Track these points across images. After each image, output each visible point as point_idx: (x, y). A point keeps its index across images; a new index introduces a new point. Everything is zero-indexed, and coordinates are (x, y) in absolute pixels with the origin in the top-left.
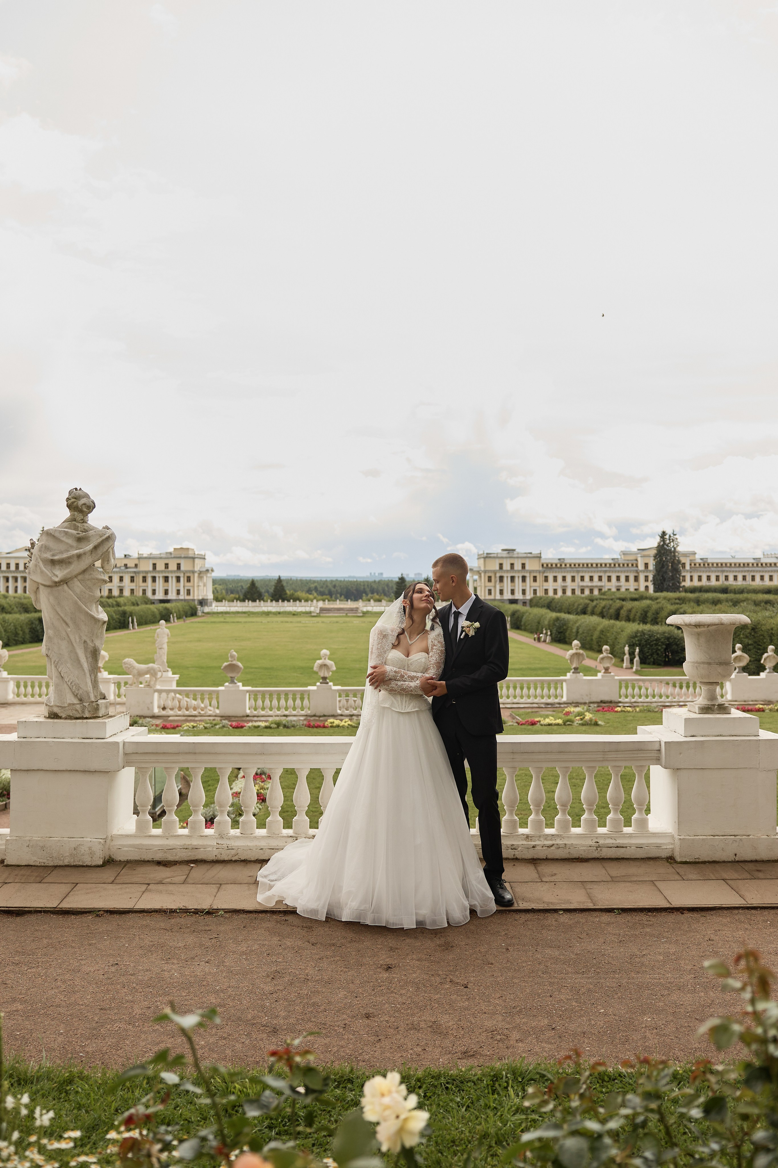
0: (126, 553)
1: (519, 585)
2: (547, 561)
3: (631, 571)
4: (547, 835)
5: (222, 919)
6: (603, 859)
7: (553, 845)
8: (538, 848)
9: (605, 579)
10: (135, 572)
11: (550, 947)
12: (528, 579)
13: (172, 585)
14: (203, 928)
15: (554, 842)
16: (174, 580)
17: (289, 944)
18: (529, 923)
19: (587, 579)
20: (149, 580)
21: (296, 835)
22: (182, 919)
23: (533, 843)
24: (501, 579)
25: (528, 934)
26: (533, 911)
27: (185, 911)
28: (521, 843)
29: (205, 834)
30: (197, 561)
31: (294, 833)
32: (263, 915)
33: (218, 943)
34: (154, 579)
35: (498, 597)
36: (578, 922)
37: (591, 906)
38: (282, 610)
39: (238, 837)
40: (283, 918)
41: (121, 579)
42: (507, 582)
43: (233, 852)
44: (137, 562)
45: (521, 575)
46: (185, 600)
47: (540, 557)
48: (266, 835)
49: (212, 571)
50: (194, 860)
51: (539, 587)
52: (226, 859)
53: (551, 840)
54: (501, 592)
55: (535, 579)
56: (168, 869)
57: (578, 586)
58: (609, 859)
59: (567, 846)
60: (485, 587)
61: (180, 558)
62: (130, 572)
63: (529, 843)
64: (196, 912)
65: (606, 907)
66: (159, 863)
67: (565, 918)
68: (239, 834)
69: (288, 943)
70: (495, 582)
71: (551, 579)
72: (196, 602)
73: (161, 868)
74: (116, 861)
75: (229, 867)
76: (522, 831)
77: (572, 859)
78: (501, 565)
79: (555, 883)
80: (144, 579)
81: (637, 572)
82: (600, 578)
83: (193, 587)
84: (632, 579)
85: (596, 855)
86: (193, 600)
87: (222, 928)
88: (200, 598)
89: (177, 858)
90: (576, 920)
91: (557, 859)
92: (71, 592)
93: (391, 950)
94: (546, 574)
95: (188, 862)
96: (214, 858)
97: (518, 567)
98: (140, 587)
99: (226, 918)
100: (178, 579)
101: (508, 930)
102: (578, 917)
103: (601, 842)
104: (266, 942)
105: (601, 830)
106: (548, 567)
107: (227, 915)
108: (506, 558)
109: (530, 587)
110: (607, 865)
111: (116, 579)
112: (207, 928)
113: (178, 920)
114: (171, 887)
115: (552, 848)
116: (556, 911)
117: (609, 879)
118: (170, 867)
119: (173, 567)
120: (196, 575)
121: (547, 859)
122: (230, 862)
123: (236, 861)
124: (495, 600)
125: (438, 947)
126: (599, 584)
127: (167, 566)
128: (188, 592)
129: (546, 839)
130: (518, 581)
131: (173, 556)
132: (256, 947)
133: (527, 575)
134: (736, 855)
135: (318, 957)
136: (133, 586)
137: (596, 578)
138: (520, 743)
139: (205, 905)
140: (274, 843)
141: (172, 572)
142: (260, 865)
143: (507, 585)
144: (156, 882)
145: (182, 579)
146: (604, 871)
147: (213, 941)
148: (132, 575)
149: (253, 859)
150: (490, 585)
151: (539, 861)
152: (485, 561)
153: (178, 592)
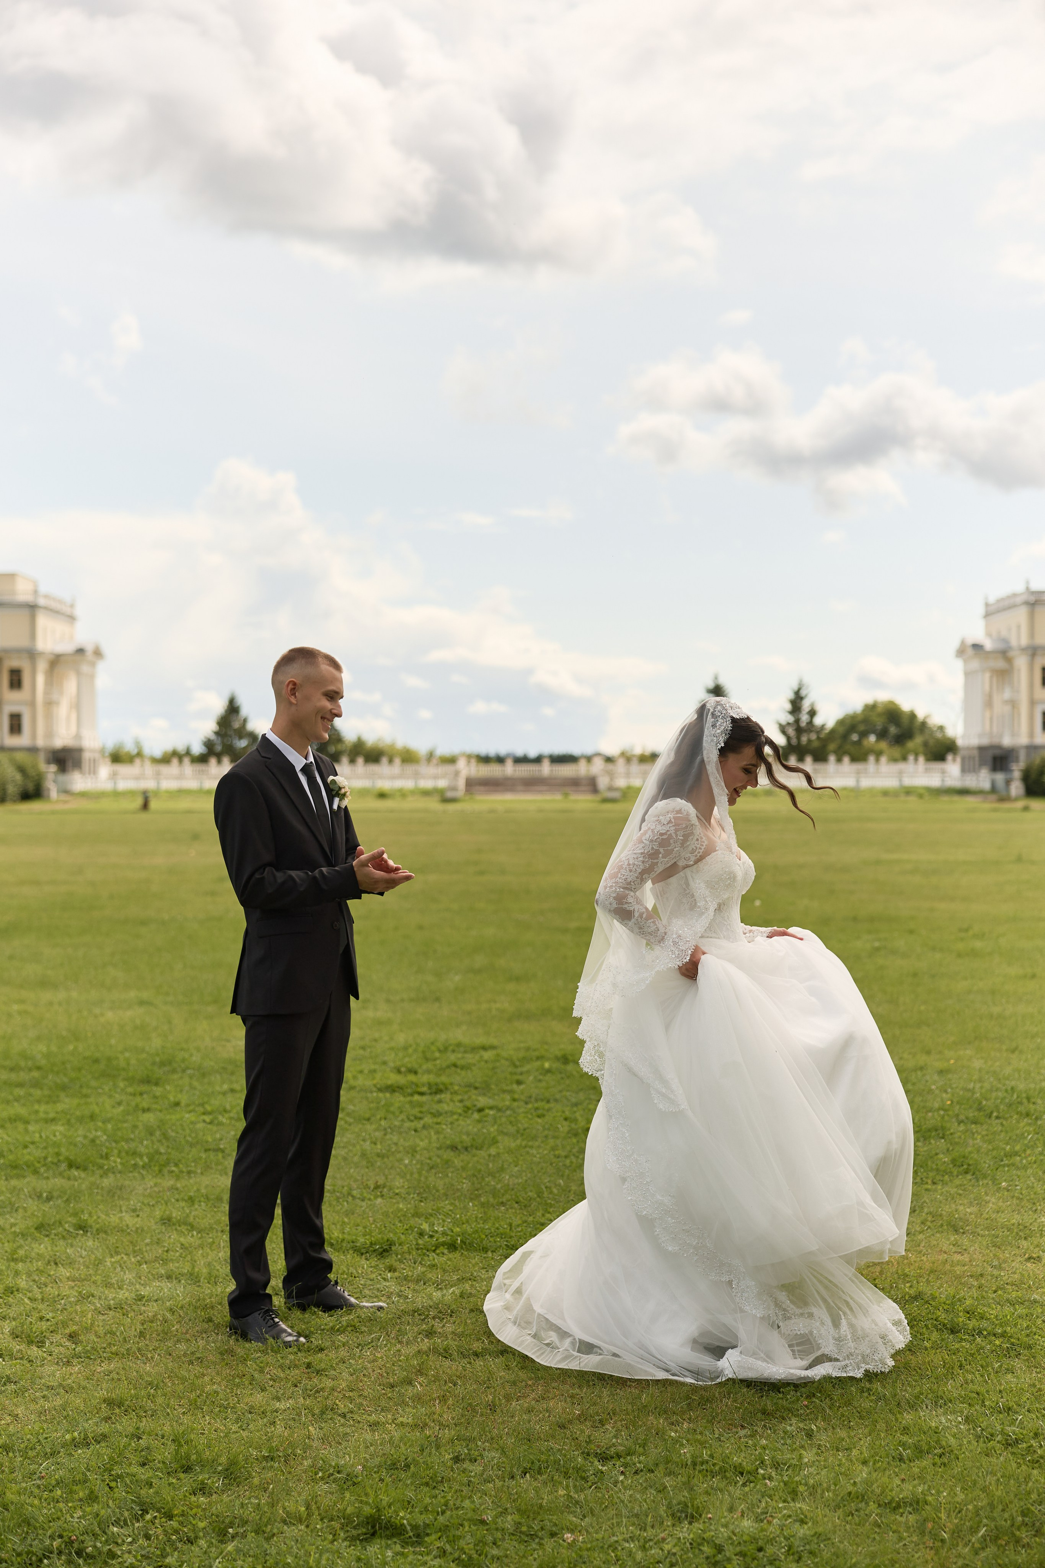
30: (43, 621)
49: (98, 653)
60: (1032, 703)
72: (42, 758)
83: (32, 704)
86: (33, 750)
88: (59, 743)
120: (42, 666)
128: (15, 724)
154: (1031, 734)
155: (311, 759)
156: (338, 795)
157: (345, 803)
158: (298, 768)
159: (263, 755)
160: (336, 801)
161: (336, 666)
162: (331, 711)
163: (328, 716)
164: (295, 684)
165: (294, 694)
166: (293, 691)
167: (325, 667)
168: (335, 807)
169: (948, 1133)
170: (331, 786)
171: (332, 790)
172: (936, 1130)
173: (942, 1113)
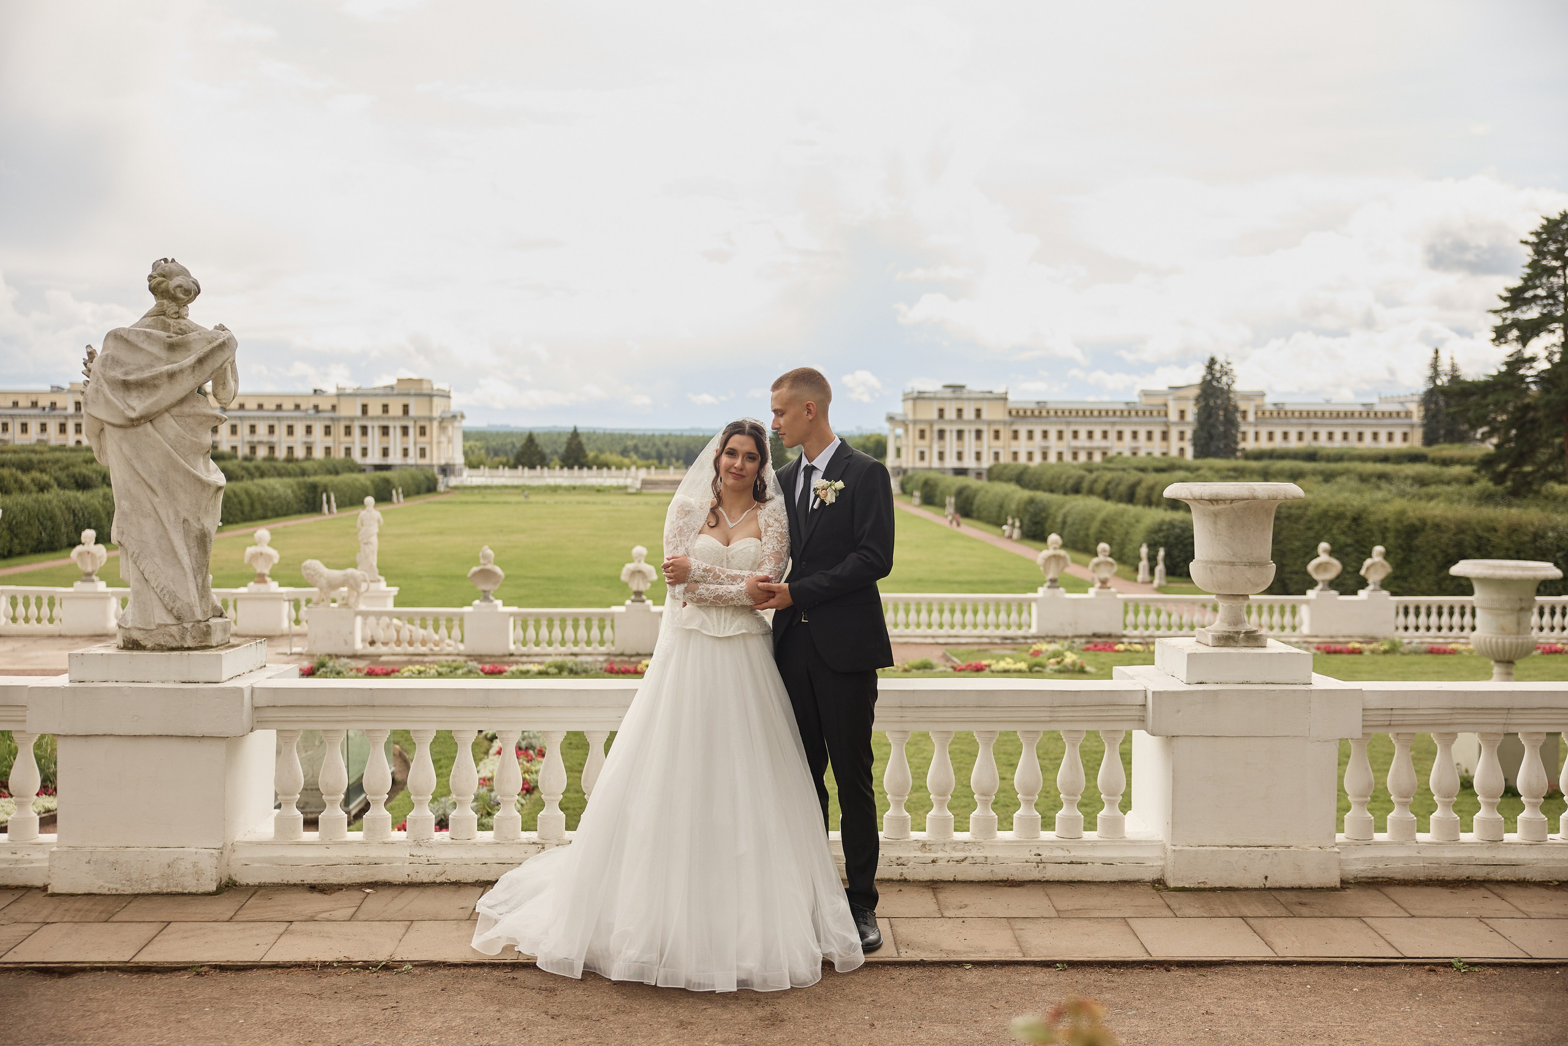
0: (318, 387)
1: (970, 444)
2: (1018, 406)
3: (1156, 423)
4: (957, 843)
5: (407, 977)
6: (1048, 882)
7: (966, 858)
8: (940, 863)
9: (1112, 435)
10: (332, 419)
11: (944, 1022)
12: (987, 436)
13: (395, 441)
14: (374, 992)
15: (967, 854)
16: (399, 432)
17: (513, 1016)
18: (913, 983)
19: (1083, 435)
20: (356, 432)
21: (543, 841)
22: (341, 979)
23: (933, 856)
24: (941, 434)
25: (909, 1000)
26: (922, 964)
27: (348, 965)
28: (913, 854)
29: (390, 840)
30: (436, 400)
31: (539, 837)
32: (477, 970)
33: (396, 1016)
34: (364, 430)
35: (936, 463)
36: (994, 983)
37: (1019, 957)
38: (579, 482)
39: (445, 844)
40: (510, 975)
41: (309, 430)
42: (951, 438)
43: (437, 869)
44: (334, 401)
45: (974, 428)
46: (417, 466)
47: (1005, 399)
48: (493, 840)
49: (463, 417)
50: (371, 883)
51: (1004, 447)
52: (425, 881)
53: (963, 850)
54: (941, 456)
55: (997, 435)
56: (326, 897)
57: (1069, 447)
58: (1058, 882)
59: (989, 861)
60: (915, 447)
61: (408, 395)
62: (324, 419)
63: (927, 855)
64: (366, 966)
65: (1043, 959)
66: (313, 888)
67: (973, 976)
68: (447, 840)
69: (513, 1014)
70: (932, 439)
71: (1023, 435)
72: (436, 470)
73: (316, 896)
74: (241, 886)
75: (430, 892)
76: (915, 835)
77: (997, 881)
78: (941, 412)
79: (963, 920)
80: (348, 431)
81: (1167, 424)
82: (1105, 435)
83: (431, 443)
84: (1157, 436)
85: (1035, 875)
86: (431, 466)
87: (406, 992)
88: (443, 462)
89: (343, 880)
90: (992, 979)
91: (972, 882)
92: (158, 436)
93: (681, 1025)
94: (1015, 427)
95: (361, 886)
96: (406, 880)
97: (969, 414)
98: (340, 443)
99: (414, 975)
100: (405, 430)
101: (878, 993)
102: (996, 974)
103: (1046, 854)
104: (476, 1015)
105: (1047, 835)
106: (1018, 415)
107: (418, 971)
108: (950, 399)
109: (990, 447)
110: (1053, 891)
111: (300, 429)
112: (381, 992)
113: (334, 979)
114: (328, 927)
115: (963, 864)
116: (960, 964)
117: (1054, 914)
118: (330, 894)
119: (396, 410)
120: (435, 424)
121: (955, 882)
122: (432, 884)
123: (441, 884)
124: (930, 469)
125: (758, 1022)
126: (1103, 444)
127: (385, 408)
128: (423, 453)
129: (954, 849)
130: (969, 438)
131: (396, 392)
132: (459, 1021)
133: (984, 428)
134: (1266, 878)
135: (558, 1036)
136: (329, 441)
137: (1098, 435)
138: (914, 691)
139: (382, 956)
140: (505, 854)
141: (394, 418)
142: (482, 889)
143: (951, 444)
144: (304, 918)
145: (411, 431)
146: (1047, 902)
147: (387, 1013)
148: (328, 423)
149: (470, 881)
150: (923, 444)
151: (941, 885)
152: (914, 405)
153: (406, 452)
154: (914, 462)
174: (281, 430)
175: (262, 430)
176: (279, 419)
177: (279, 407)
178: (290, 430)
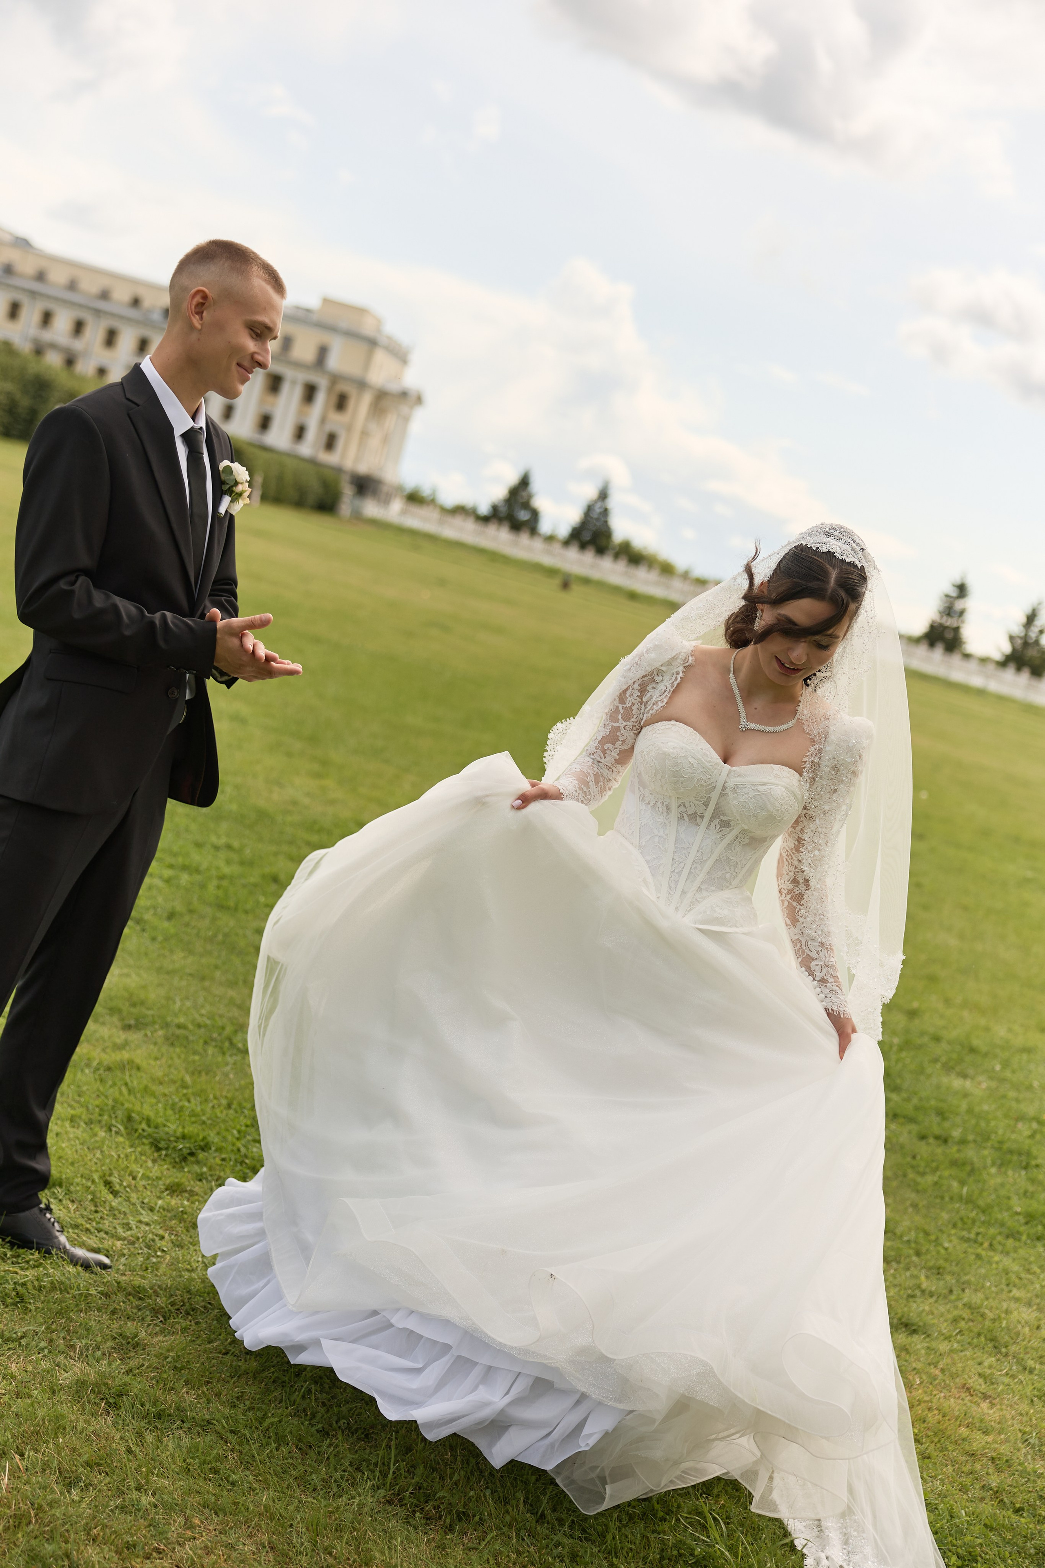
13: (288, 407)
16: (298, 393)
30: (380, 357)
38: (595, 575)
46: (312, 462)
49: (419, 399)
61: (334, 330)
72: (345, 479)
83: (349, 428)
86: (339, 470)
88: (363, 468)
100: (310, 392)
119: (305, 351)
120: (367, 397)
128: (330, 442)
131: (314, 320)
141: (298, 365)
145: (321, 398)
153: (300, 433)
155: (202, 423)
156: (230, 492)
157: (237, 508)
158: (178, 432)
159: (128, 396)
160: (226, 500)
161: (278, 285)
162: (252, 355)
163: (246, 363)
164: (205, 297)
165: (200, 314)
166: (200, 309)
167: (259, 283)
168: (222, 510)
169: (1033, 1163)
170: (223, 477)
171: (223, 483)
172: (1020, 1154)
173: (1035, 1125)
174: (94, 334)
175: (62, 323)
176: (98, 312)
177: (105, 295)
178: (111, 338)
